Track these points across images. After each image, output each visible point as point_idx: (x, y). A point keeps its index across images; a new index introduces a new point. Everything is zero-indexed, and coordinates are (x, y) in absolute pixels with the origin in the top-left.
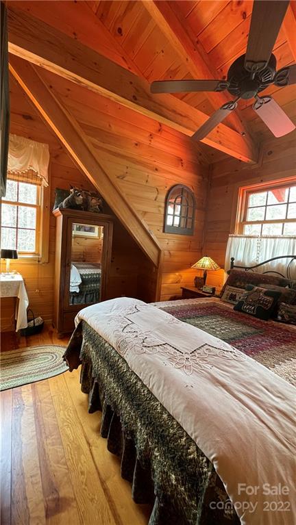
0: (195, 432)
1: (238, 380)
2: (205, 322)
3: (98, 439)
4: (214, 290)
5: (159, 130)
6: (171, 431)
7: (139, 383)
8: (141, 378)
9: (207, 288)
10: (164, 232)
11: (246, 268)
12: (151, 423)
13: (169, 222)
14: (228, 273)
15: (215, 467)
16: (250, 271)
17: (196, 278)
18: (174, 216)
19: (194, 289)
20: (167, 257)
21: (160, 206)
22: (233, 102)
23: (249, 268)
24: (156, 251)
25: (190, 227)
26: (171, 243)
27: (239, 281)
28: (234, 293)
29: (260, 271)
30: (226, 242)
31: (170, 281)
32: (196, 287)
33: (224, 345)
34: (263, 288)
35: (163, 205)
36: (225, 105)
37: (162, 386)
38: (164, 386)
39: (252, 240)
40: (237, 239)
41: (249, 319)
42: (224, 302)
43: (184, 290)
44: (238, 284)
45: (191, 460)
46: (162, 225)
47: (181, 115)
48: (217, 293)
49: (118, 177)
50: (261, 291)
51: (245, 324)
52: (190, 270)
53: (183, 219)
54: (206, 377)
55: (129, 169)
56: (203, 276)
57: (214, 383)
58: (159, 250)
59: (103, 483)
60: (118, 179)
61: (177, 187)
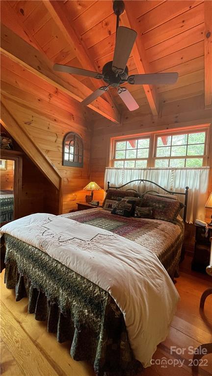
0: (98, 280)
1: (118, 249)
2: (95, 223)
3: (26, 317)
4: (98, 203)
5: (56, 92)
6: (83, 286)
7: (59, 265)
8: (60, 261)
9: (94, 202)
10: (63, 165)
11: (116, 188)
12: (69, 287)
13: (66, 157)
14: (107, 191)
15: (110, 293)
16: (118, 189)
17: (86, 196)
18: (69, 154)
19: (85, 204)
20: (66, 183)
21: (59, 147)
22: (106, 87)
23: (118, 188)
24: (57, 179)
25: (81, 162)
26: (68, 173)
27: (113, 196)
28: (111, 204)
29: (124, 189)
30: (104, 172)
31: (68, 200)
32: (87, 202)
33: (109, 233)
34: (126, 199)
35: (61, 146)
36: (101, 87)
37: (76, 262)
38: (77, 261)
39: (119, 170)
40: (111, 170)
41: (120, 218)
42: (105, 210)
43: (79, 205)
44: (113, 198)
45: (96, 296)
46: (61, 160)
47: (73, 86)
48: (100, 205)
49: (26, 123)
50: (125, 201)
51: (118, 221)
52: (82, 191)
53: (75, 156)
54: (101, 251)
55: (34, 119)
56: (91, 195)
57: (105, 253)
58: (60, 178)
59: (34, 342)
60: (25, 125)
61: (71, 134)
